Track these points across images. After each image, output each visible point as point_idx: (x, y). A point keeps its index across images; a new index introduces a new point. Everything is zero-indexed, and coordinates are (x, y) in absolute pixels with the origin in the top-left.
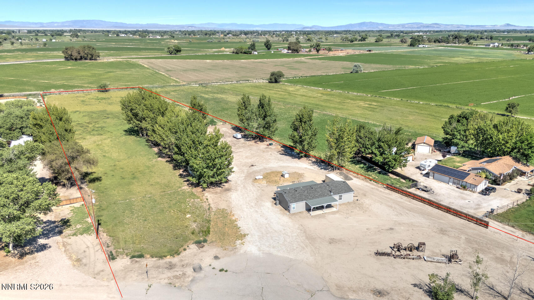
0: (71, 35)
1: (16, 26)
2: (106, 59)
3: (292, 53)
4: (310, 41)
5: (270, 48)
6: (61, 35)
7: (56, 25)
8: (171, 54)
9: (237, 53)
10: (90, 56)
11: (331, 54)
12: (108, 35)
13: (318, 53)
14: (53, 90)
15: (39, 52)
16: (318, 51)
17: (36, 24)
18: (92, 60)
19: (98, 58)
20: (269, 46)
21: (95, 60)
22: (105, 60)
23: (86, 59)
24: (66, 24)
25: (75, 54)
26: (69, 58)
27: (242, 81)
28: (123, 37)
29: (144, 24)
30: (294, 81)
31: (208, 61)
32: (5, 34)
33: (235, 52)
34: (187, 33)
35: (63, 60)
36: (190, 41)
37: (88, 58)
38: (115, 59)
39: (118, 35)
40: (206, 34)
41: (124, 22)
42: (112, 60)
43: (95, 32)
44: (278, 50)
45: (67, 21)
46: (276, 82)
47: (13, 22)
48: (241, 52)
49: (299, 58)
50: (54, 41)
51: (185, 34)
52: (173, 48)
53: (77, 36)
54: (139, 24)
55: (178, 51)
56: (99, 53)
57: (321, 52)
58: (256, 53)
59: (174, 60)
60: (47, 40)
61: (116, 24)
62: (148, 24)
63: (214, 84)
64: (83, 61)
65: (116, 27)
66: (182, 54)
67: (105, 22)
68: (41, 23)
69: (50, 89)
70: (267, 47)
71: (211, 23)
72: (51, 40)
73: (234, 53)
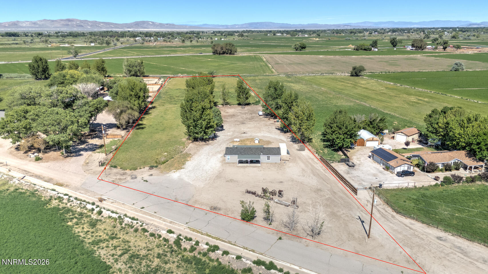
0: (239, 35)
1: (208, 28)
2: (241, 53)
3: (416, 50)
4: (456, 38)
5: (396, 46)
6: (232, 35)
7: (237, 27)
8: (297, 50)
9: (357, 50)
10: (229, 51)
11: (459, 52)
12: (267, 35)
13: (445, 50)
14: (180, 75)
15: (202, 48)
16: (445, 48)
17: (223, 26)
18: (231, 54)
19: (235, 53)
20: (394, 43)
21: (233, 54)
22: (240, 55)
23: (227, 54)
24: (244, 26)
25: (219, 49)
26: (215, 53)
27: (326, 73)
28: (278, 36)
29: (305, 24)
30: (373, 76)
31: (321, 56)
32: (196, 34)
33: (356, 48)
34: (335, 32)
35: (212, 54)
36: (329, 39)
37: (228, 53)
38: (248, 54)
39: (274, 35)
40: (351, 33)
41: (288, 23)
42: (245, 54)
43: (261, 32)
44: (405, 47)
45: (246, 24)
46: (357, 75)
47: (208, 25)
48: (361, 49)
49: (415, 55)
50: (223, 39)
51: (333, 33)
52: (299, 45)
53: (242, 36)
54: (301, 24)
55: (303, 47)
56: (236, 49)
57: (448, 49)
58: (376, 50)
59: (293, 55)
60: (218, 39)
61: (282, 25)
62: (308, 24)
63: (299, 75)
64: (225, 55)
65: (281, 28)
66: (307, 50)
67: (274, 23)
68: (227, 26)
69: (178, 74)
70: (393, 44)
71: (368, 22)
72: (221, 39)
73: (354, 49)
